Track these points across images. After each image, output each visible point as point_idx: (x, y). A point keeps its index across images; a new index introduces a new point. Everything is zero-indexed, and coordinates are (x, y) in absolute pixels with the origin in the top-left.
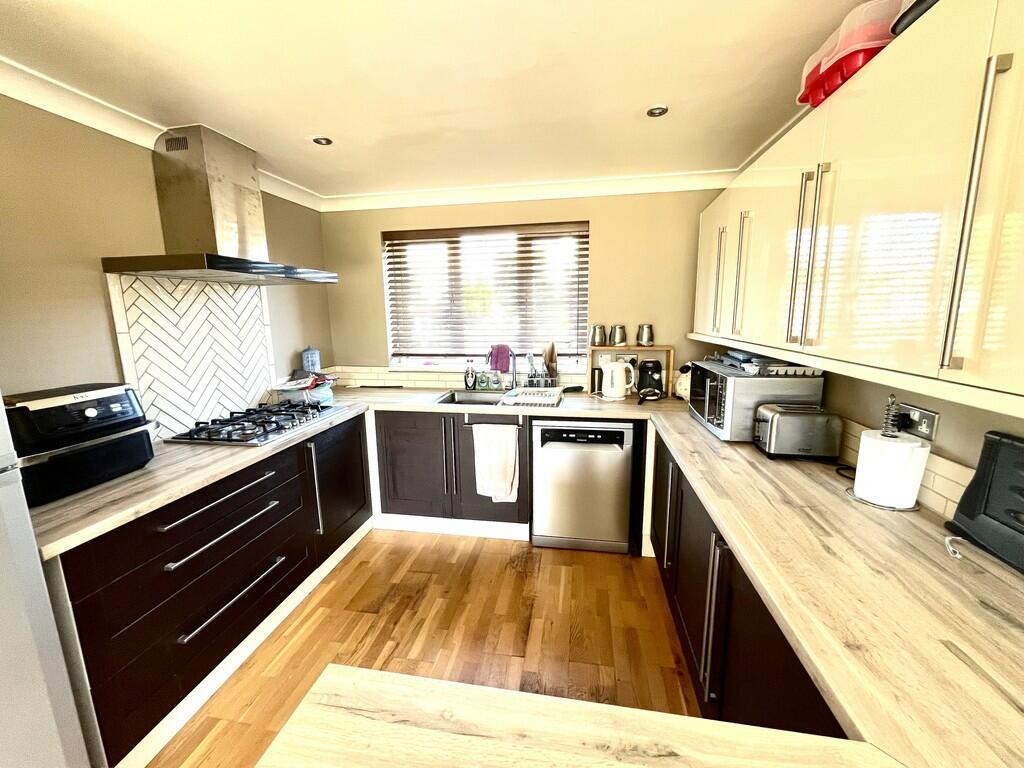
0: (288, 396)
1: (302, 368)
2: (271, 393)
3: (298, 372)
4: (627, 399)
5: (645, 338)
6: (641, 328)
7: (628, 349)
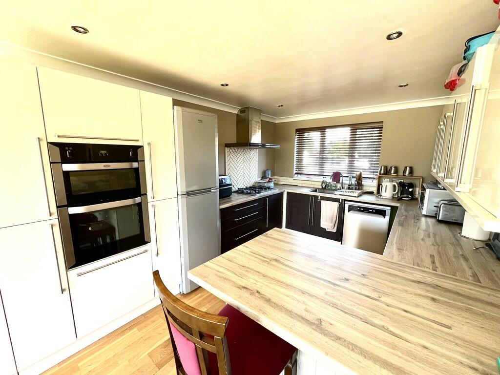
0: (261, 184)
1: (265, 176)
2: (256, 183)
3: (264, 177)
4: (393, 198)
5: (407, 172)
6: (406, 168)
7: (397, 177)
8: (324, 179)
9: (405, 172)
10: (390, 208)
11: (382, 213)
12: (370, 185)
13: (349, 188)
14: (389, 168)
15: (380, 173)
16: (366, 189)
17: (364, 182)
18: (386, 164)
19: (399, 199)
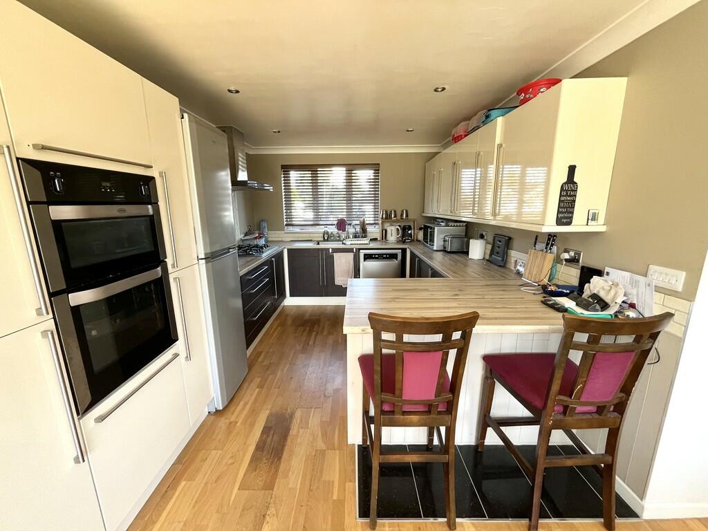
4: (398, 242)
5: (404, 216)
6: (403, 211)
7: (397, 221)
8: (326, 229)
9: (402, 215)
10: (400, 251)
11: (394, 256)
12: (374, 231)
13: (355, 237)
14: (389, 212)
15: (382, 218)
16: (371, 236)
17: (369, 229)
18: (386, 208)
19: (404, 242)
